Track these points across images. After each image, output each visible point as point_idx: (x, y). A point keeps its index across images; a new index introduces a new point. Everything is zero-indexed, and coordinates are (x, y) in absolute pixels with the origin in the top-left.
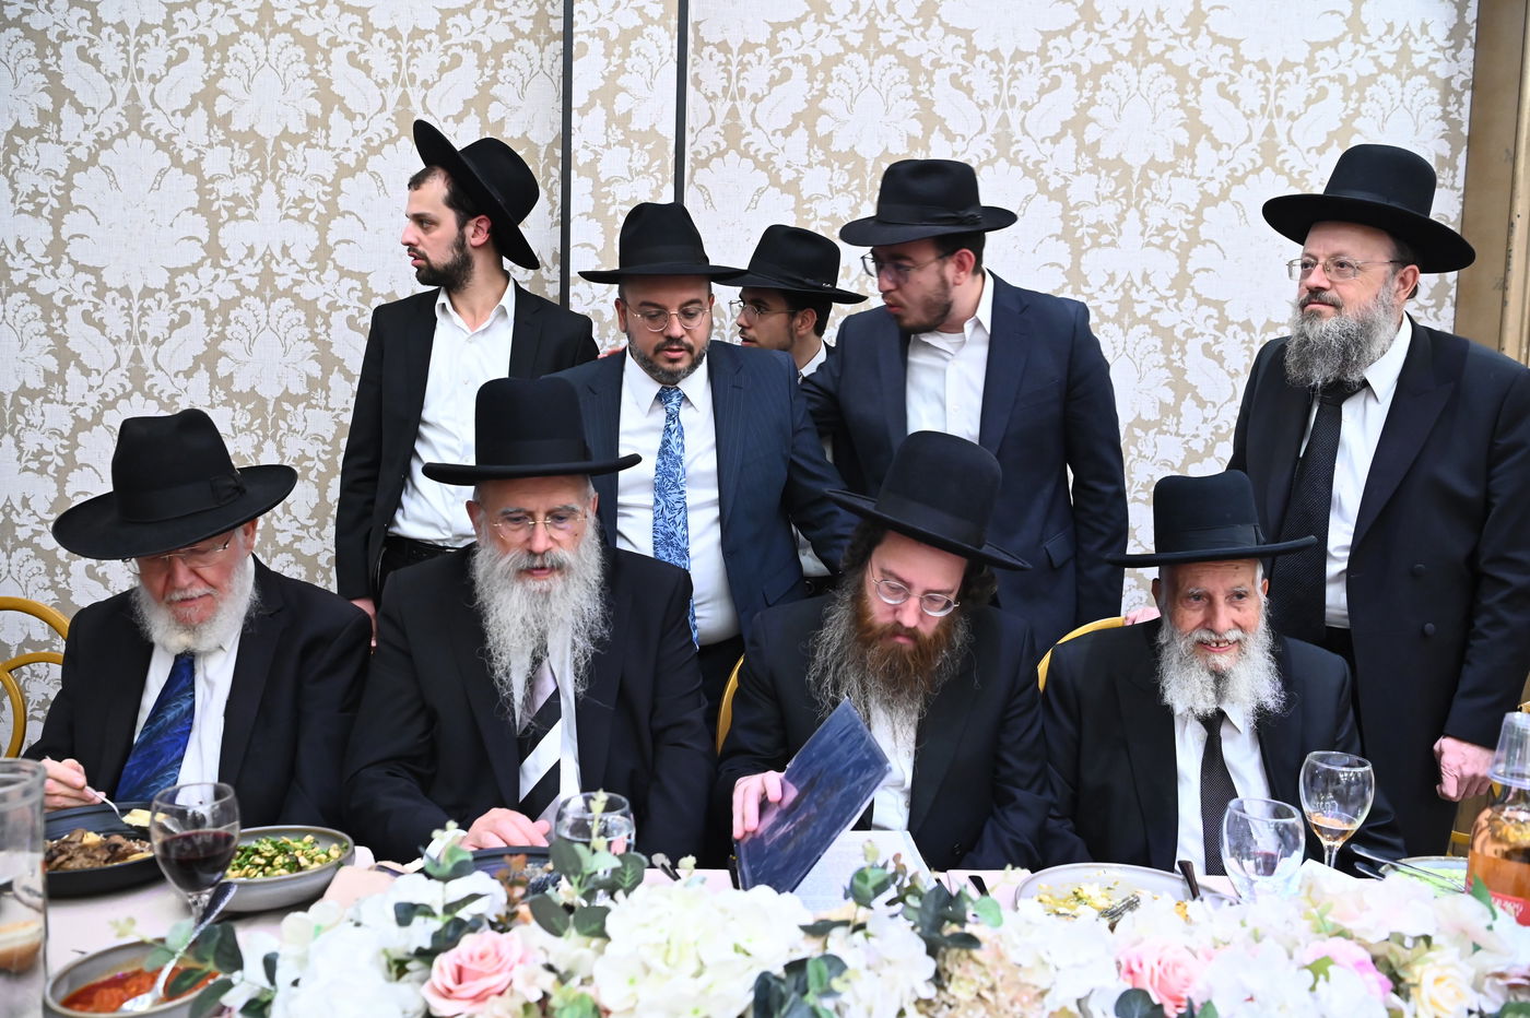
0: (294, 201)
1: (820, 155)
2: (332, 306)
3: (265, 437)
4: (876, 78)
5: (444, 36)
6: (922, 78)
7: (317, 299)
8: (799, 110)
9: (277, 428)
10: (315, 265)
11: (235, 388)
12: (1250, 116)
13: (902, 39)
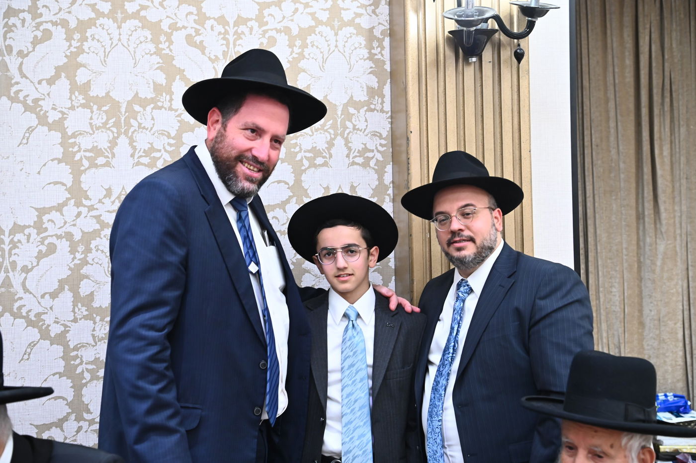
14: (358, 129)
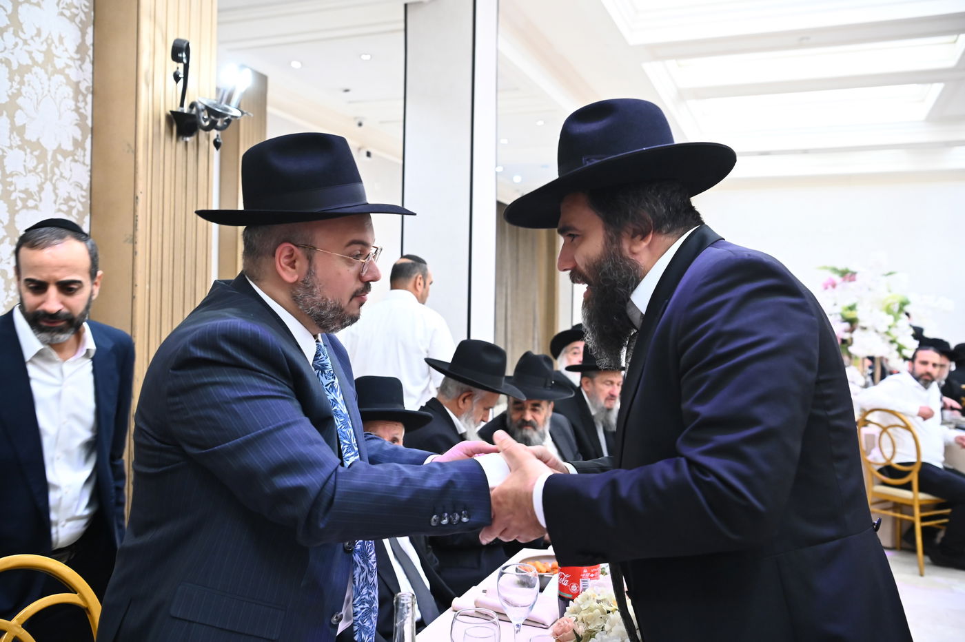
14: (64, 177)
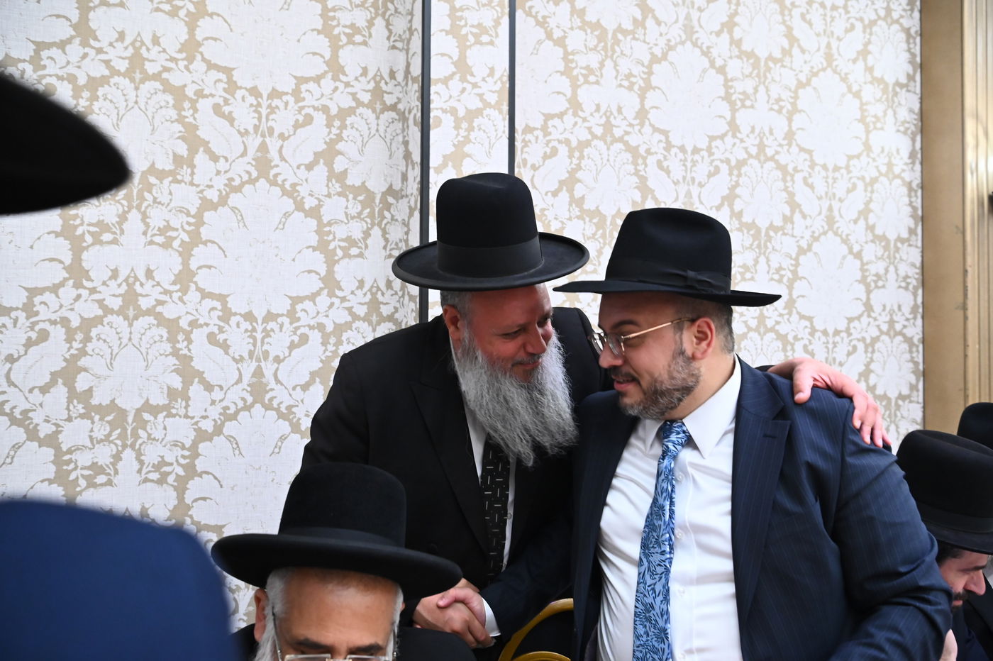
0: (159, 229)
1: (576, 211)
2: (194, 324)
3: (124, 446)
4: (612, 159)
5: (299, 99)
6: (640, 161)
7: (179, 318)
8: (563, 178)
9: (136, 436)
10: (178, 287)
11: (94, 402)
12: (820, 198)
13: (627, 133)
